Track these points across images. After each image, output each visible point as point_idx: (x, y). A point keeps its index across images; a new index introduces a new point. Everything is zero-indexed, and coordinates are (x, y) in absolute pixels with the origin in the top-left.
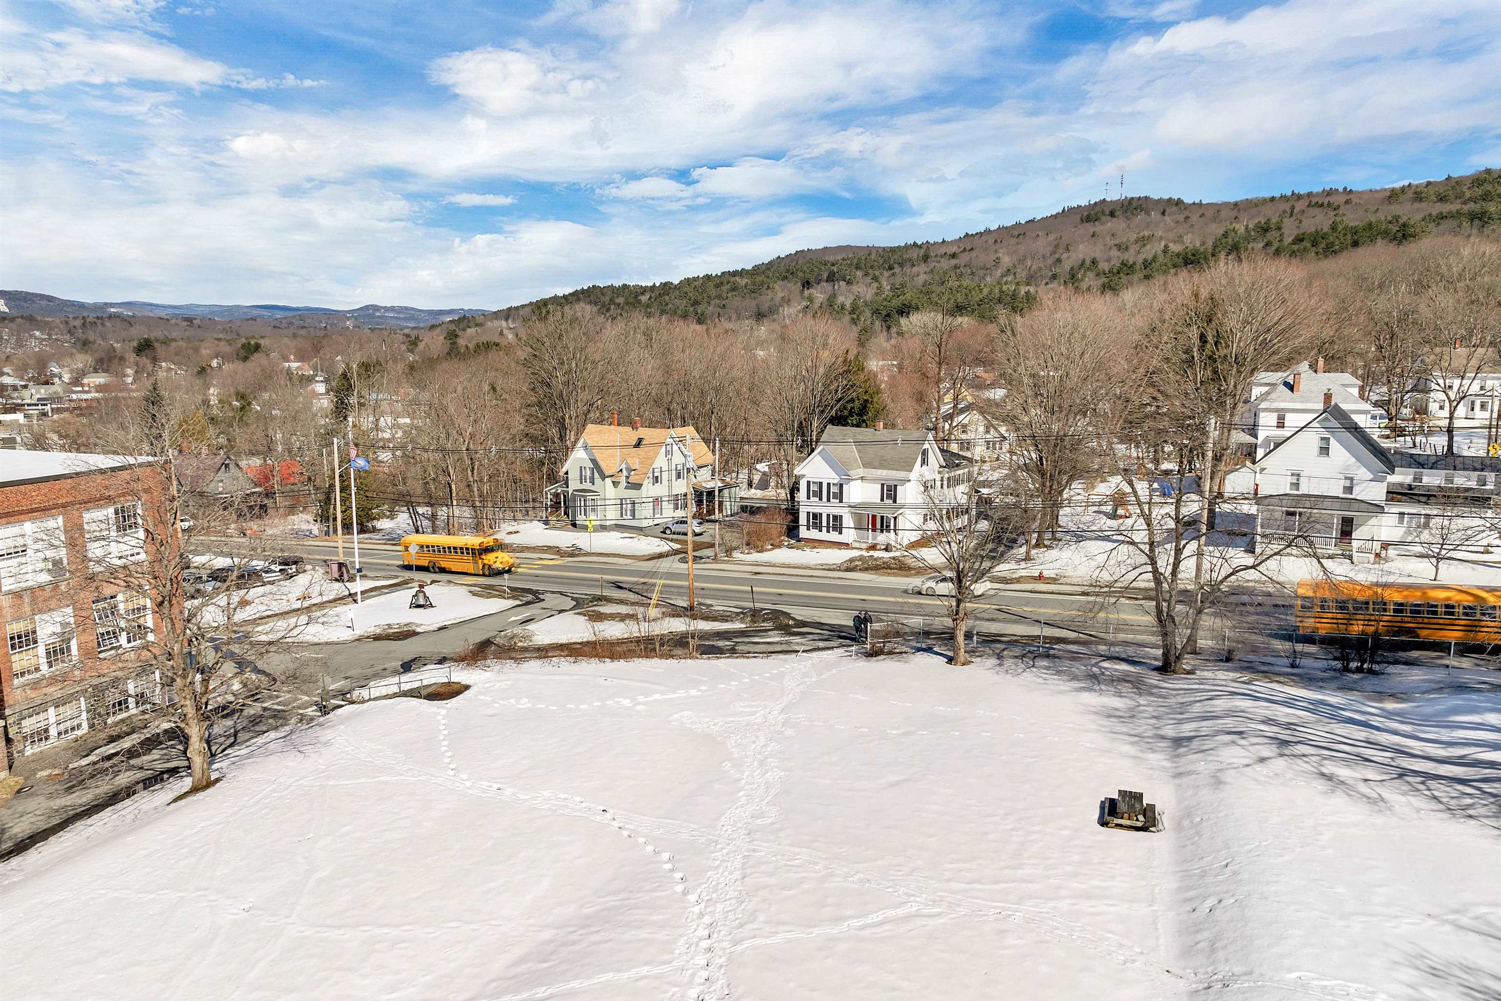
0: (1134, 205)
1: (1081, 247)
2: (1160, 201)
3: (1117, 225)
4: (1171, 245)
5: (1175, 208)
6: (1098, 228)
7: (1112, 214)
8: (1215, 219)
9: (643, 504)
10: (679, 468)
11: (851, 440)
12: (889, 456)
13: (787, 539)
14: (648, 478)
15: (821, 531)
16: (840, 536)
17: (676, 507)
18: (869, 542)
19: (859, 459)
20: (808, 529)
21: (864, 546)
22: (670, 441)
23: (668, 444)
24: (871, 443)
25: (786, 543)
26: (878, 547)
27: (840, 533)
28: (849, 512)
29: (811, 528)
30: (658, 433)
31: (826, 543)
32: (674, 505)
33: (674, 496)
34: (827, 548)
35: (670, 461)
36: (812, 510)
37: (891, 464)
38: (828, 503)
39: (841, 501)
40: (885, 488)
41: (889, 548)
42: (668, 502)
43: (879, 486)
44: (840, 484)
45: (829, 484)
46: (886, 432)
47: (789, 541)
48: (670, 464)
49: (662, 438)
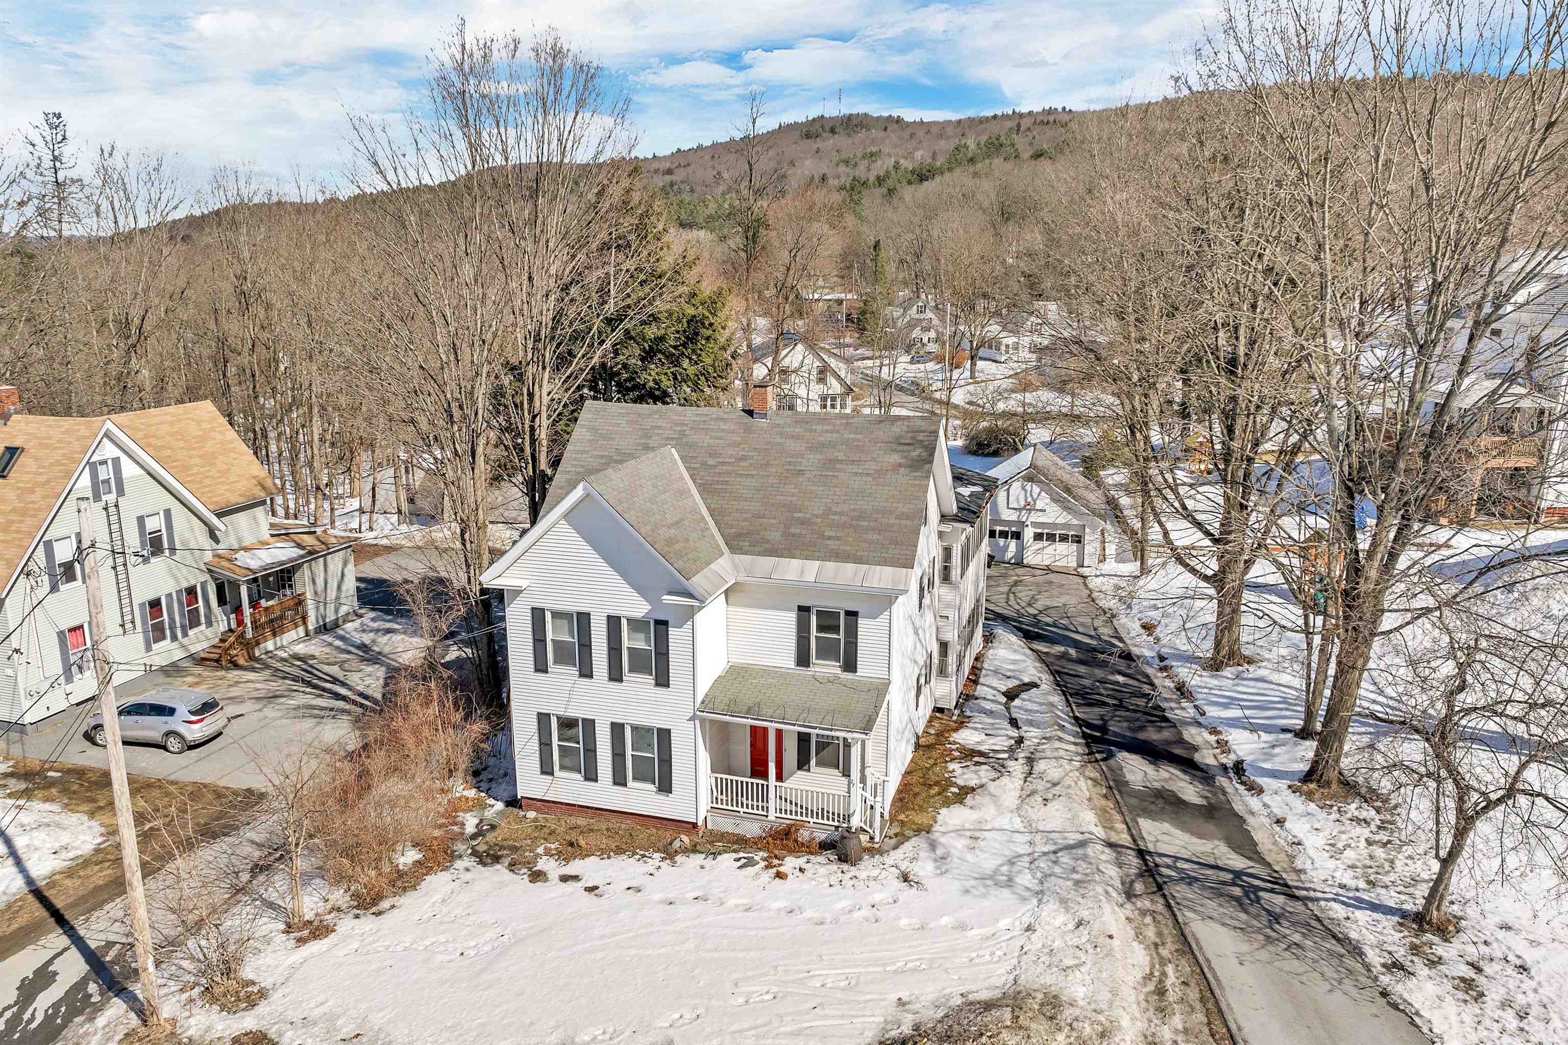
0: (854, 122)
1: (807, 163)
2: (879, 118)
3: (840, 140)
4: (902, 161)
5: (895, 126)
6: (819, 144)
7: (833, 131)
8: (941, 136)
9: (15, 656)
10: (152, 524)
11: (673, 450)
12: (817, 508)
13: (472, 793)
14: (28, 575)
15: (591, 776)
16: (662, 797)
17: (158, 633)
18: (771, 817)
19: (709, 519)
20: (546, 769)
21: (752, 829)
22: (109, 451)
23: (104, 462)
24: (743, 458)
25: (471, 824)
26: (804, 835)
27: (665, 787)
28: (692, 719)
29: (556, 767)
30: (67, 432)
31: (614, 819)
32: (145, 632)
33: (142, 605)
34: (619, 851)
35: (112, 510)
36: (558, 708)
37: (829, 538)
38: (615, 685)
39: (663, 681)
40: (814, 619)
41: (852, 846)
42: (123, 626)
43: (790, 618)
44: (657, 622)
45: (613, 622)
46: (789, 420)
47: (483, 806)
48: (114, 519)
49: (76, 446)
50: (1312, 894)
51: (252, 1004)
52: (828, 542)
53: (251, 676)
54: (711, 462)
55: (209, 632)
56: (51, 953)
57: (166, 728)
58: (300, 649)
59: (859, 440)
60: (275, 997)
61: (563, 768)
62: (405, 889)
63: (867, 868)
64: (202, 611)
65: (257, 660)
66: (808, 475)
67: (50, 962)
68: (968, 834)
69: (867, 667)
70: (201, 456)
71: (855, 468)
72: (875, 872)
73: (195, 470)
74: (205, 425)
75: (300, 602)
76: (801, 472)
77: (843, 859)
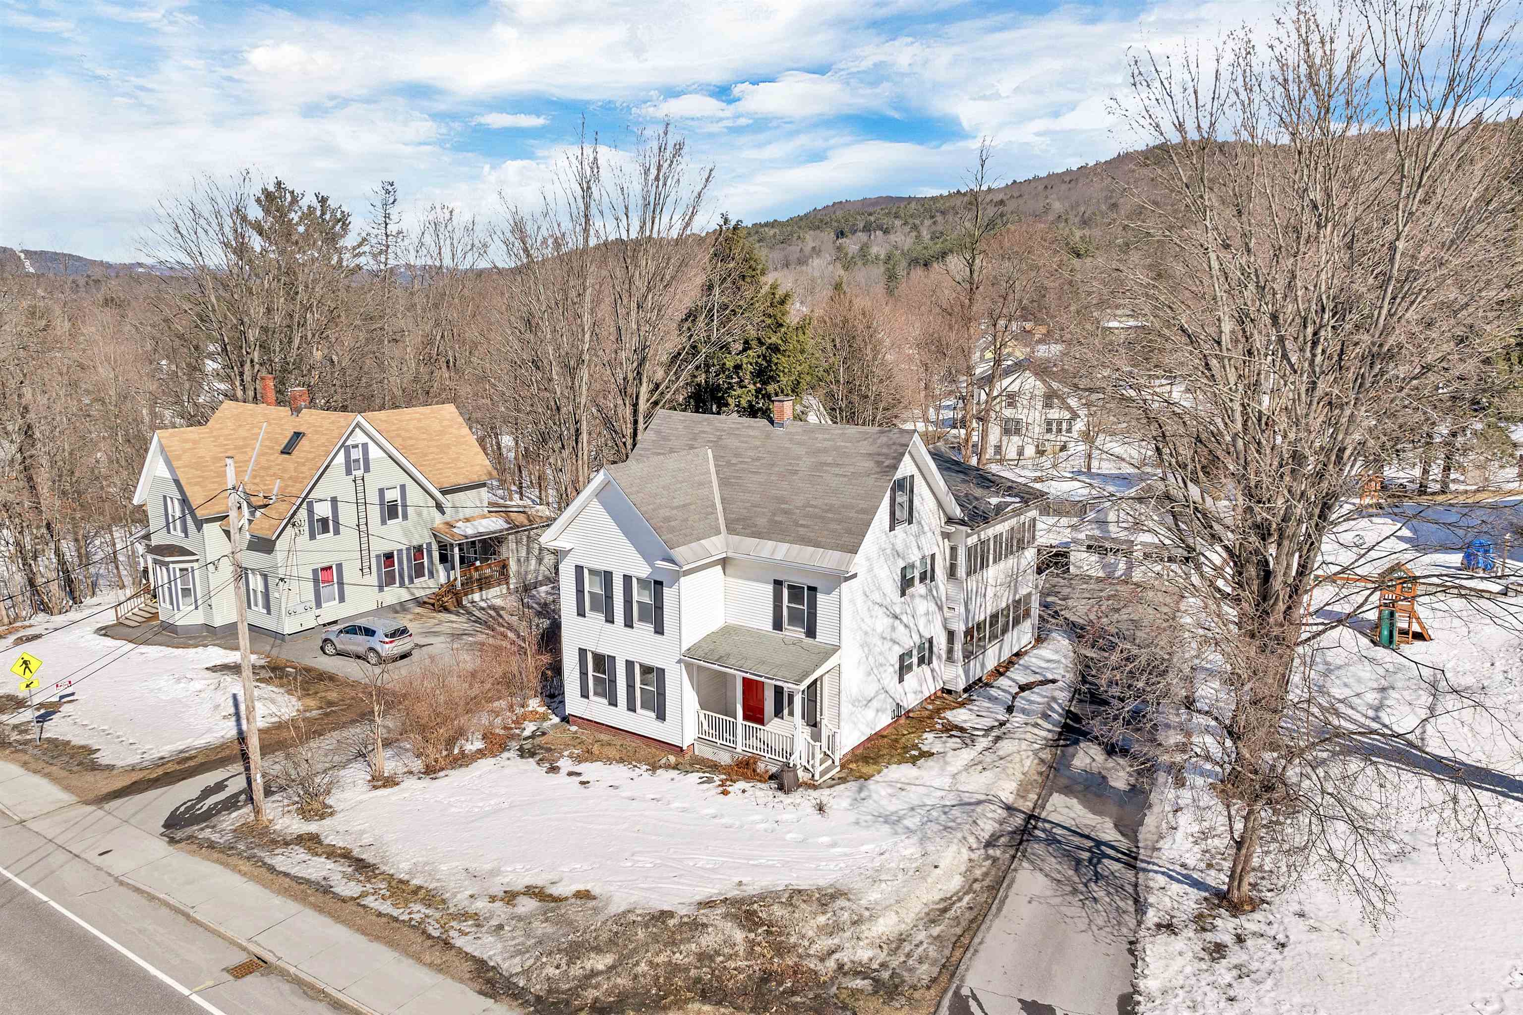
9: (281, 583)
10: (390, 495)
11: (710, 451)
12: (799, 501)
13: (542, 710)
14: (294, 525)
15: (613, 703)
16: (658, 723)
17: (388, 580)
18: (739, 750)
19: (719, 507)
20: (585, 695)
21: (725, 758)
22: (359, 438)
23: (354, 447)
24: (758, 459)
25: (530, 728)
26: (761, 767)
27: (661, 716)
28: (679, 662)
29: (591, 693)
30: (333, 422)
31: (629, 738)
32: (379, 576)
33: (378, 556)
34: (621, 760)
35: (359, 482)
36: (591, 646)
37: (802, 526)
38: (628, 630)
39: (659, 630)
40: (785, 592)
41: (787, 779)
42: (362, 570)
43: (770, 588)
44: (656, 582)
45: (627, 579)
46: (800, 430)
47: (544, 718)
48: (360, 489)
49: (336, 433)
50: (1150, 867)
51: (322, 817)
52: (800, 529)
53: (453, 617)
54: (734, 461)
55: (431, 583)
56: (230, 774)
57: (369, 645)
58: (498, 602)
59: (846, 447)
60: (337, 817)
61: (596, 694)
62: (461, 766)
63: (796, 797)
64: (426, 564)
65: (463, 607)
66: (801, 474)
67: (226, 780)
68: (899, 785)
69: (824, 634)
70: (437, 446)
71: (837, 470)
72: (798, 801)
73: (430, 457)
74: (445, 423)
75: (505, 566)
76: (796, 472)
77: (781, 788)
